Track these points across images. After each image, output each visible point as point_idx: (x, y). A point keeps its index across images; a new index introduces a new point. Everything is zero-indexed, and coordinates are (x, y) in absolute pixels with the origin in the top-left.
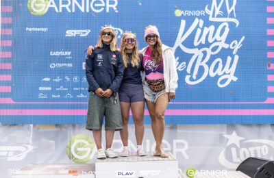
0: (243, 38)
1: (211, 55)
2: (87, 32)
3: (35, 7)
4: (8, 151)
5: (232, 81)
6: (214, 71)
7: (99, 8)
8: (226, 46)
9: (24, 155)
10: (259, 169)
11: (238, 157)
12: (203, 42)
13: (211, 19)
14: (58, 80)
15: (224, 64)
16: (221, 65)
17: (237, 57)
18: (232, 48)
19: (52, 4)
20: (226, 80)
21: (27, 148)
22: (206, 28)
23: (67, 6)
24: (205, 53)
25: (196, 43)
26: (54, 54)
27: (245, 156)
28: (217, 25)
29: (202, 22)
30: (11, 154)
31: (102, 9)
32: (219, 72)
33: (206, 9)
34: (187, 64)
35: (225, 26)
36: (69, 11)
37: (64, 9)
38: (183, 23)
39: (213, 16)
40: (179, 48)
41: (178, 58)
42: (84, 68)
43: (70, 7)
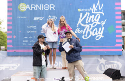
0: (106, 20)
1: (93, 27)
2: (42, 18)
3: (21, 8)
4: (10, 66)
5: (101, 37)
6: (94, 34)
7: (47, 8)
8: (99, 23)
9: (16, 68)
10: (112, 73)
11: (104, 68)
14: (31, 38)
16: (97, 31)
17: (103, 28)
18: (101, 24)
19: (28, 7)
20: (99, 37)
21: (17, 65)
22: (90, 16)
23: (34, 8)
24: (90, 26)
25: (87, 22)
26: (29, 27)
27: (107, 68)
28: (95, 15)
29: (89, 14)
30: (11, 67)
31: (48, 9)
32: (96, 34)
33: (91, 8)
34: (83, 31)
35: (98, 15)
37: (33, 9)
38: (81, 14)
39: (94, 11)
40: (80, 24)
41: (79, 28)
42: (41, 33)
43: (36, 8)
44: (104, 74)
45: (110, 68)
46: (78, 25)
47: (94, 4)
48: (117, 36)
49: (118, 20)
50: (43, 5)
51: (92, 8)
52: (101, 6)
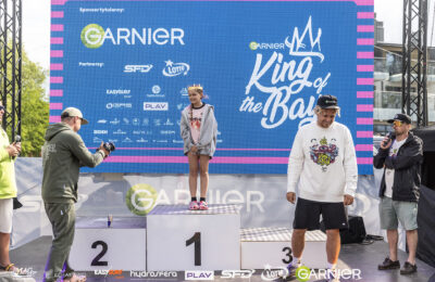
0: (329, 74)
1: (292, 95)
2: (149, 67)
3: (89, 38)
6: (295, 113)
7: (163, 40)
8: (309, 84)
12: (283, 80)
13: (292, 53)
14: (115, 122)
15: (306, 105)
16: (302, 107)
18: (316, 86)
19: (108, 35)
22: (285, 63)
24: (284, 92)
25: (274, 81)
26: (111, 92)
28: (298, 59)
29: (281, 57)
32: (300, 114)
33: (286, 41)
34: (263, 106)
35: (308, 62)
36: (128, 43)
37: (123, 41)
38: (259, 57)
39: (294, 50)
40: (254, 86)
41: (253, 98)
42: (145, 109)
43: (130, 39)
46: (248, 88)
47: (296, 29)
50: (150, 30)
51: (290, 41)
52: (315, 37)
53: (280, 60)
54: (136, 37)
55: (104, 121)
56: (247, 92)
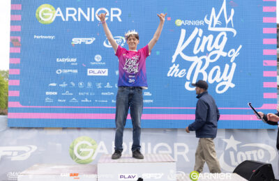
0: (241, 46)
1: (210, 63)
2: (92, 40)
3: (43, 16)
4: (13, 151)
5: (230, 87)
6: (213, 78)
8: (224, 54)
9: (27, 155)
10: (254, 171)
11: (236, 160)
12: (203, 51)
13: (210, 29)
14: (64, 85)
15: (222, 71)
16: (219, 73)
17: (234, 65)
18: (230, 56)
19: (59, 13)
20: (224, 86)
21: (31, 148)
22: (205, 37)
23: (73, 15)
24: (204, 61)
25: (196, 52)
26: (61, 60)
27: (242, 159)
28: (216, 34)
29: (201, 32)
30: (15, 154)
31: (107, 18)
32: (217, 79)
33: (205, 19)
34: (187, 72)
35: (223, 36)
36: (75, 19)
37: (70, 18)
38: (183, 32)
39: (212, 26)
40: (179, 56)
41: (178, 65)
42: (89, 74)
43: (77, 16)
44: (234, 172)
45: (249, 159)
46: (174, 57)
47: (213, 9)
48: (266, 85)
49: (270, 47)
50: (93, 9)
52: (229, 15)
53: (200, 35)
54: (81, 14)
55: (54, 85)
56: (173, 61)
